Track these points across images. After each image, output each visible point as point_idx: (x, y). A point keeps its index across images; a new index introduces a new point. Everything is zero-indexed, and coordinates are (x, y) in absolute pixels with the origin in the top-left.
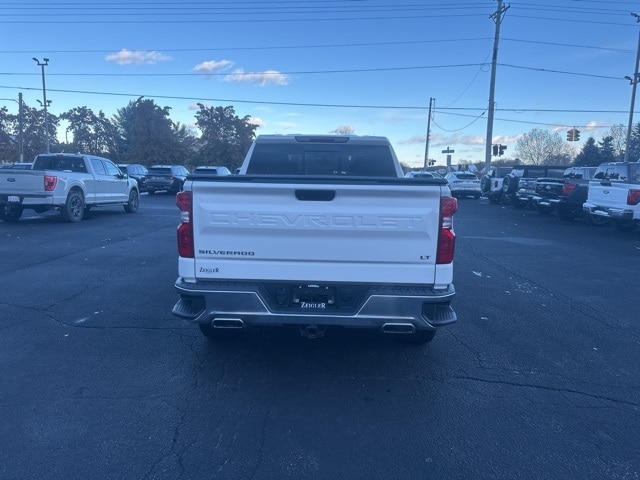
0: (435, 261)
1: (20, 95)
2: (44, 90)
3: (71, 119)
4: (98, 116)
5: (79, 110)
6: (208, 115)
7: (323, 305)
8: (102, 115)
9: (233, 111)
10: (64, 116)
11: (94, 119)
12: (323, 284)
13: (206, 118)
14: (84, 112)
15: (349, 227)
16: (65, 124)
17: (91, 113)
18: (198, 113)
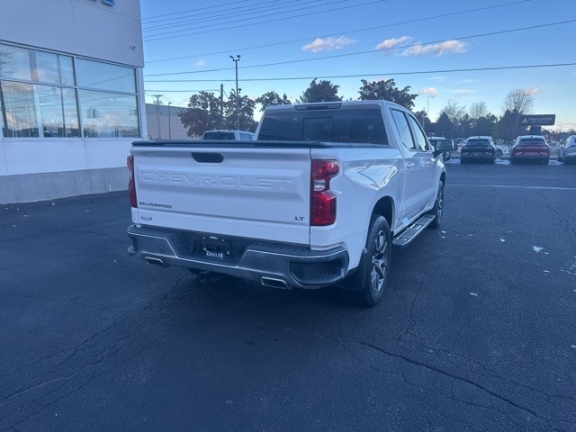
0: (308, 222)
1: (222, 86)
2: (237, 81)
3: (263, 103)
4: (282, 98)
5: (269, 94)
6: (370, 89)
7: (222, 255)
8: (285, 97)
9: (394, 84)
10: (259, 100)
11: (280, 101)
12: (221, 237)
13: (368, 93)
14: (272, 96)
15: (233, 187)
16: (259, 106)
17: (278, 96)
18: (361, 88)
